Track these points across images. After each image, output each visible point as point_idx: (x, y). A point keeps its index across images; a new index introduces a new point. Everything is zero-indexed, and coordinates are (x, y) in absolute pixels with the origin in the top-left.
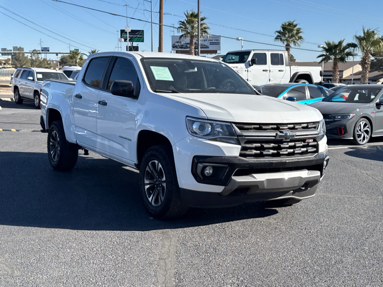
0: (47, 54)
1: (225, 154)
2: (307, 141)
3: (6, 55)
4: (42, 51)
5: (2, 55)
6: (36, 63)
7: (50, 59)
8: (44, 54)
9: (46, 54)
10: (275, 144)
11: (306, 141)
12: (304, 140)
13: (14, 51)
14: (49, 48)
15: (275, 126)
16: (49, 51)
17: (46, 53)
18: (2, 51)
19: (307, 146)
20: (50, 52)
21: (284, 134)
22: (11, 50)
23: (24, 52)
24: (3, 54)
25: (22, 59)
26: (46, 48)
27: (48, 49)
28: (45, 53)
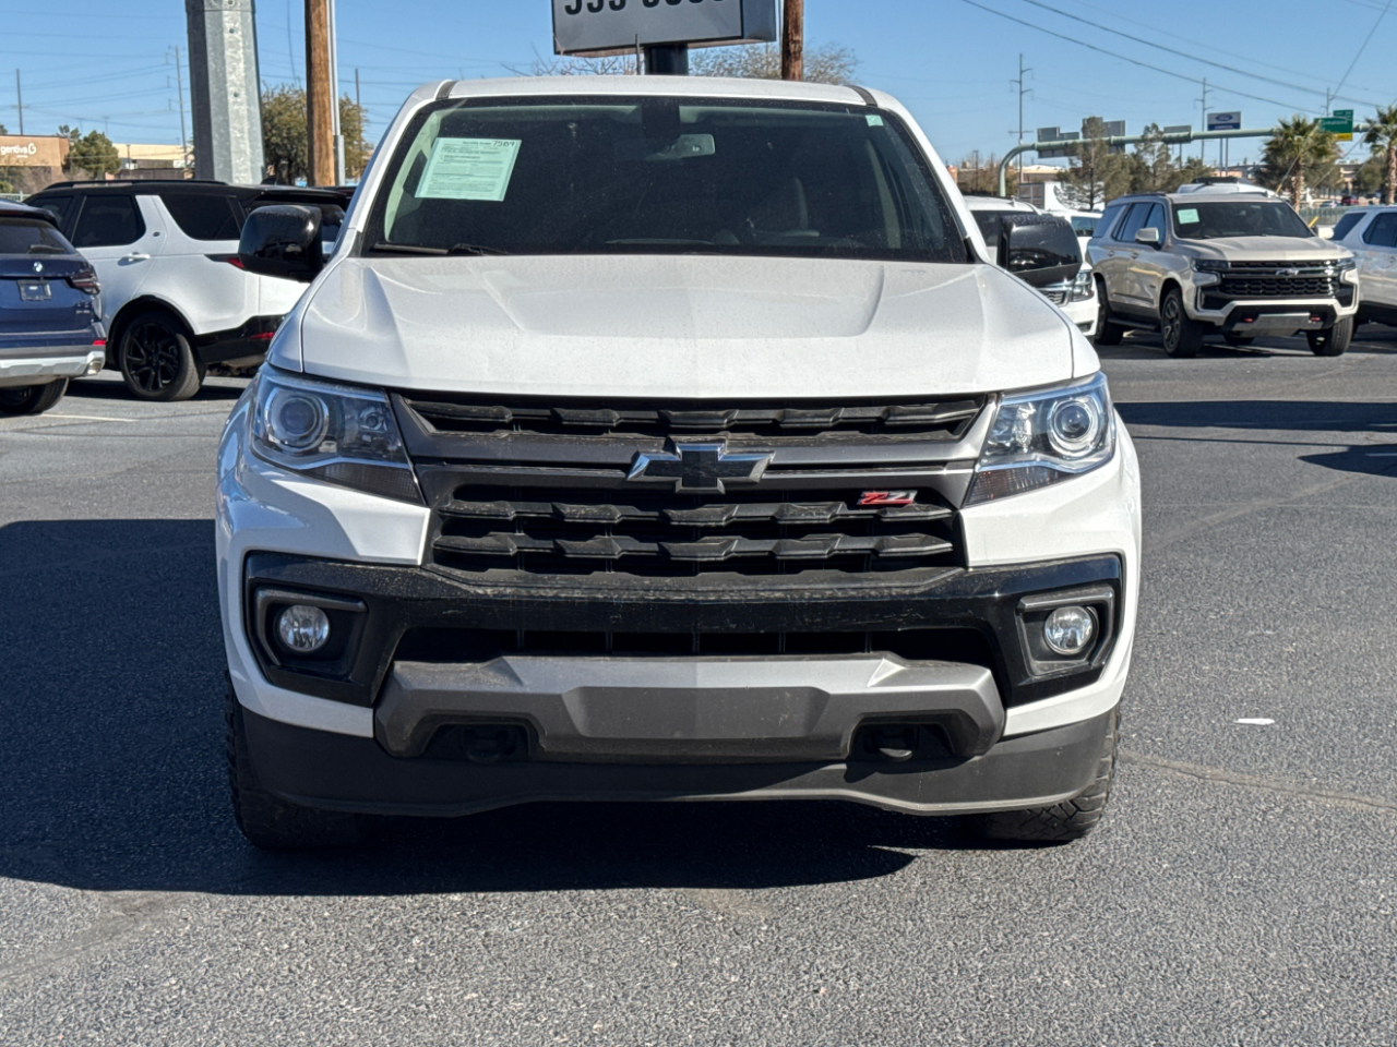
0: (1230, 140)
1: (352, 549)
2: (870, 496)
3: (1053, 156)
4: (1211, 127)
5: (1041, 156)
6: (1154, 182)
7: (1245, 161)
8: (1218, 140)
9: (1224, 140)
10: (642, 509)
11: (863, 501)
12: (850, 494)
13: (1085, 137)
14: (1238, 114)
15: (654, 415)
16: (1237, 126)
17: (1227, 136)
18: (1039, 140)
19: (874, 526)
20: (1243, 129)
21: (677, 458)
22: (1075, 135)
23: (1124, 138)
24: (1044, 153)
25: (1098, 166)
26: (1229, 116)
27: (1232, 121)
28: (1221, 136)
